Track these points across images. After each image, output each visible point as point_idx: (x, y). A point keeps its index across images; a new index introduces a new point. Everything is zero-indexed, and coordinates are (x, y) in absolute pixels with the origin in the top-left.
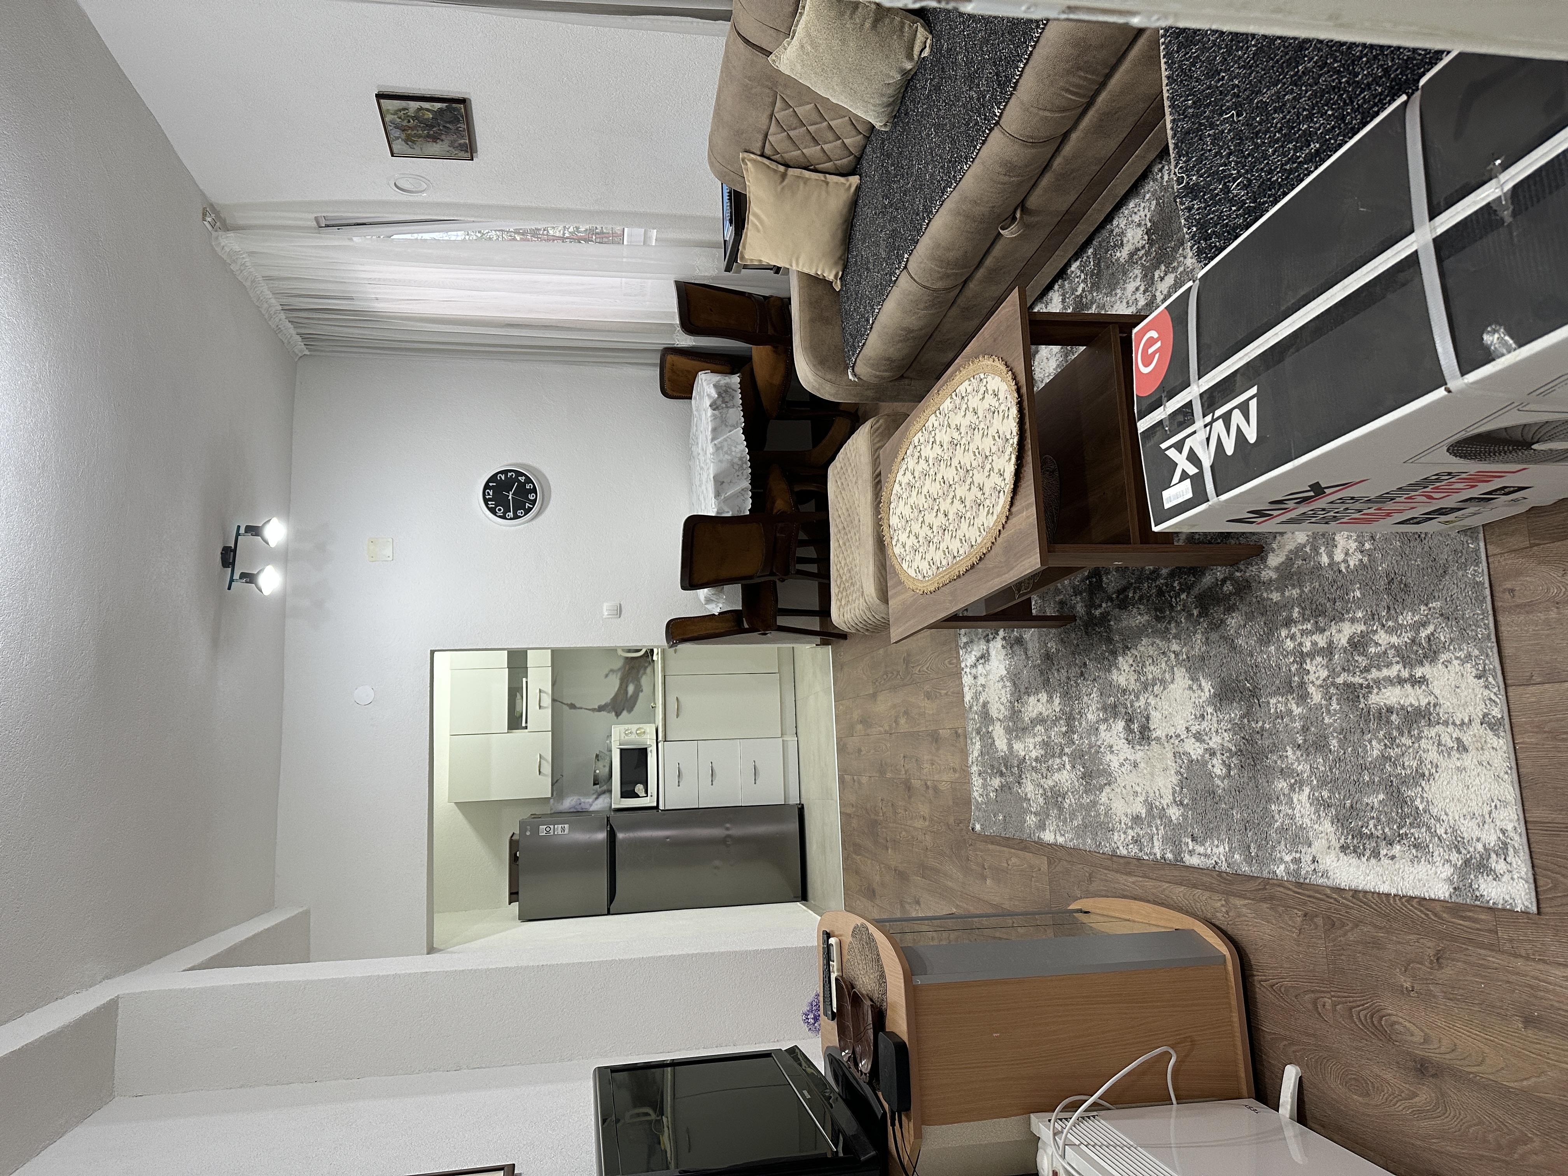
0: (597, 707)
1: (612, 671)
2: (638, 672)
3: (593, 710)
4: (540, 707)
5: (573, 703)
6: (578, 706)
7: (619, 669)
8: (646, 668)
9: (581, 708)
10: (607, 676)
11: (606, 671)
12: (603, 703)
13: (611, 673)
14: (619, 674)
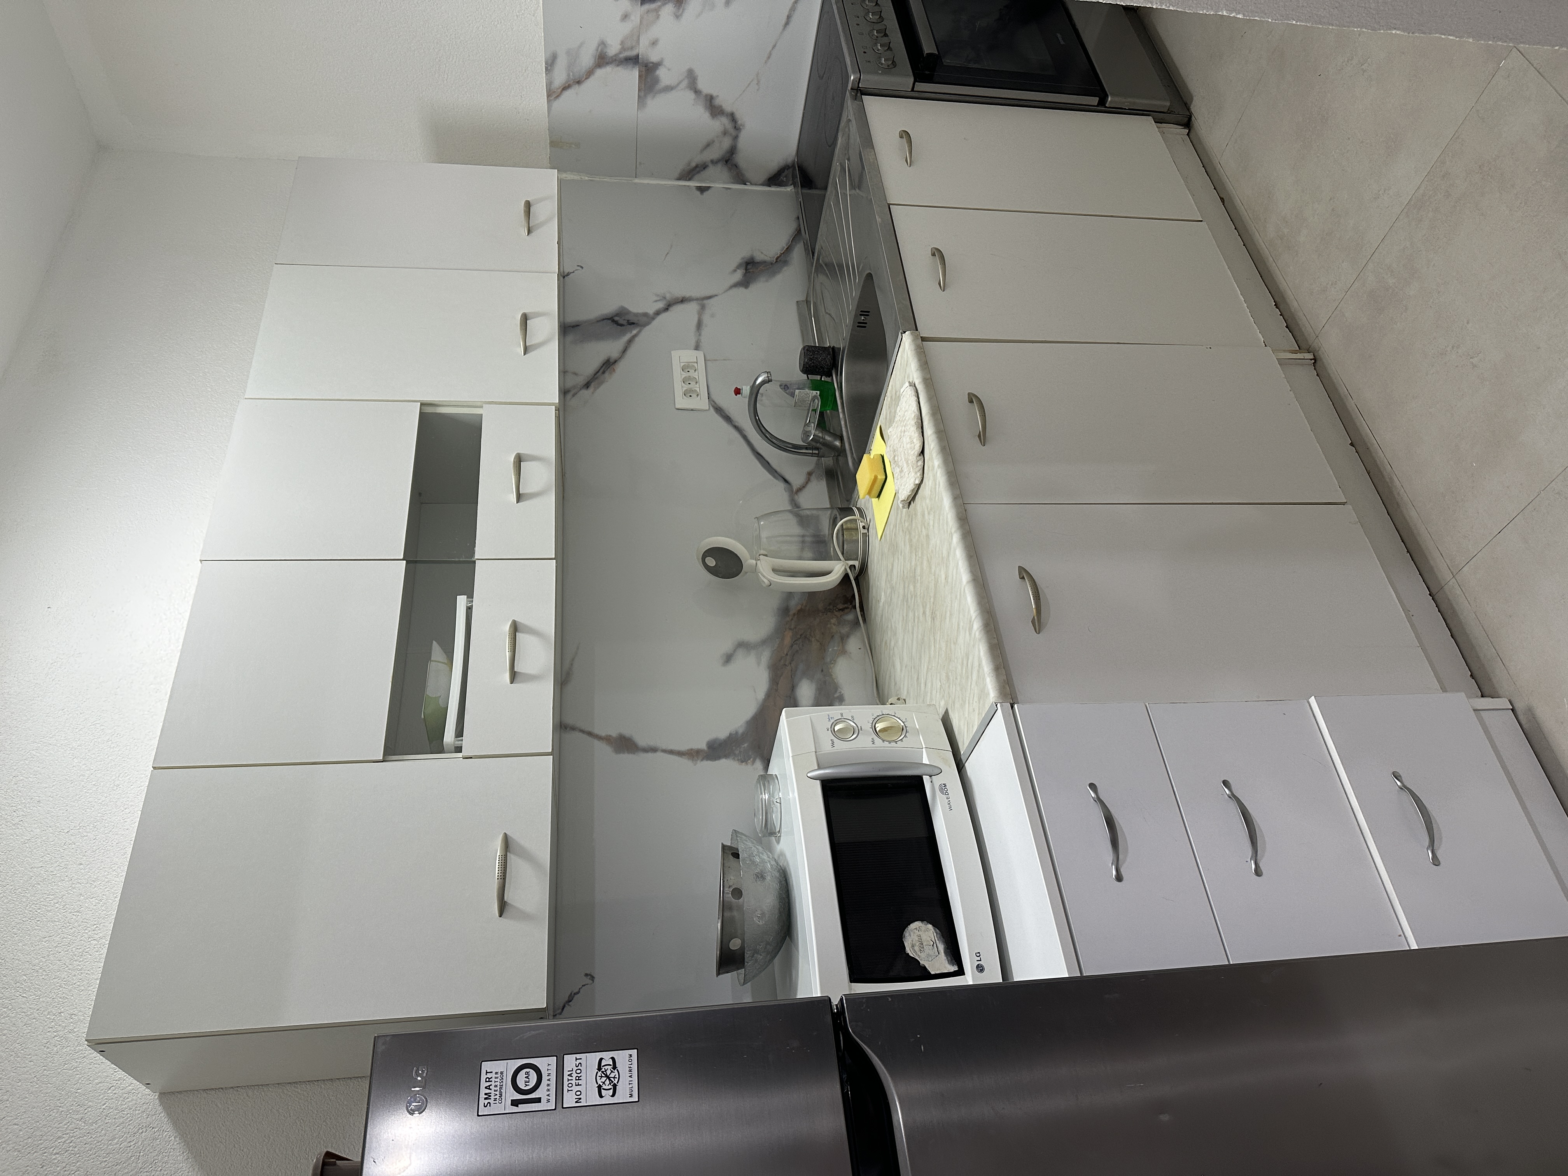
0: (703, 746)
1: (742, 645)
2: (823, 648)
3: (693, 754)
4: (514, 676)
5: (627, 732)
6: (641, 742)
7: (764, 642)
8: (844, 639)
9: (654, 750)
10: (728, 659)
11: (727, 646)
12: (723, 735)
13: (740, 654)
14: (766, 655)
